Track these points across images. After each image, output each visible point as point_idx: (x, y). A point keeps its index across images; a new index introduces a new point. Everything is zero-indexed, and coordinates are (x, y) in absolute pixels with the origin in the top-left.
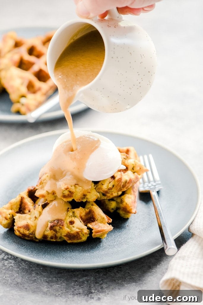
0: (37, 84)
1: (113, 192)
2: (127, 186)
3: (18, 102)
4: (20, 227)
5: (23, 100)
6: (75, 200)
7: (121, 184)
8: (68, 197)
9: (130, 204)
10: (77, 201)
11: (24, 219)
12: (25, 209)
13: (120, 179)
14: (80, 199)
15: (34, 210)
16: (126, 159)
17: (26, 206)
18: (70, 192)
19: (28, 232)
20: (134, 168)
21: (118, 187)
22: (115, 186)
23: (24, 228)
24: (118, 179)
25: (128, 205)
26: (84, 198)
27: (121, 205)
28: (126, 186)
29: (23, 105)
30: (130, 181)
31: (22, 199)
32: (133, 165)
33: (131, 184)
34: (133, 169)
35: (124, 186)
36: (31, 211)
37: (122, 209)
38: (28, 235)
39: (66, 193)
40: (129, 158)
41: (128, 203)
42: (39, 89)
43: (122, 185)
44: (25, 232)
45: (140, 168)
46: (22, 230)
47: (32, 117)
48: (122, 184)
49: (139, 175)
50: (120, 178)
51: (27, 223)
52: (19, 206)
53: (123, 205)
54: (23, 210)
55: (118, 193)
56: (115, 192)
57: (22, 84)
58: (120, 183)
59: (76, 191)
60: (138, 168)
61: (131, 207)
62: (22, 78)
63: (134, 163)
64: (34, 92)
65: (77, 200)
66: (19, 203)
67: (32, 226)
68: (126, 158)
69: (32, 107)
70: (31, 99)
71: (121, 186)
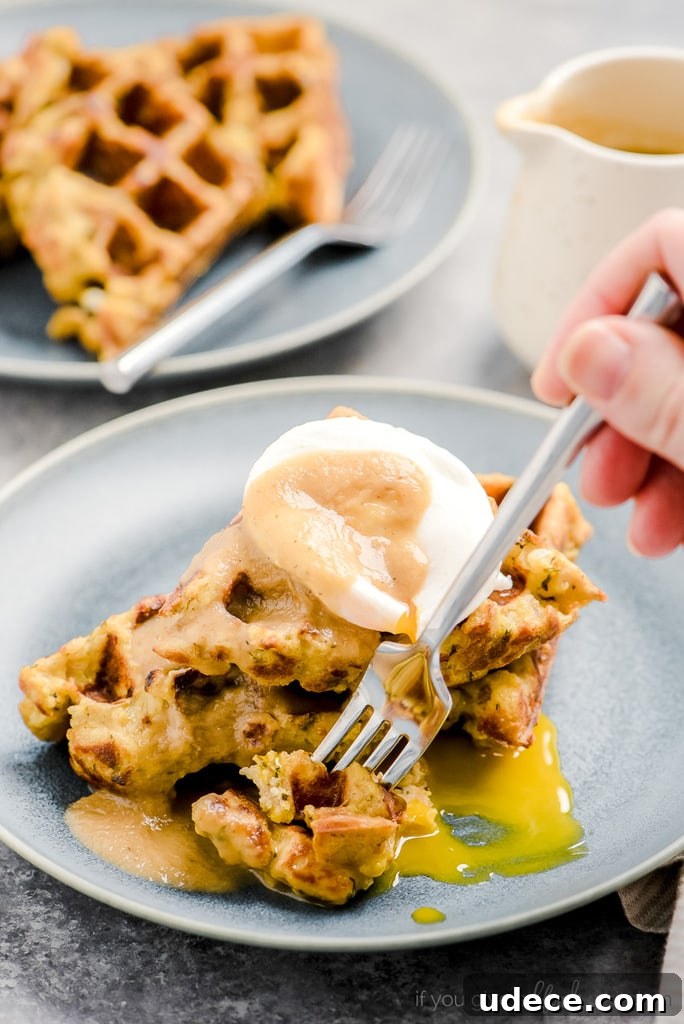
0: (150, 235)
1: (452, 671)
2: (510, 651)
3: (74, 303)
4: (85, 751)
5: (92, 299)
6: (302, 685)
7: (484, 645)
8: (275, 674)
9: (511, 708)
10: (308, 689)
11: (105, 721)
12: (116, 681)
13: (481, 626)
14: (319, 685)
15: (146, 691)
16: (522, 547)
17: (123, 672)
18: (282, 657)
19: (110, 770)
20: (550, 585)
21: (470, 655)
22: (459, 651)
23: (98, 756)
24: (475, 628)
25: (505, 711)
26: (337, 683)
27: (479, 711)
28: (504, 651)
29: (91, 315)
30: (525, 637)
31: (111, 642)
32: (546, 570)
33: (526, 647)
34: (545, 585)
35: (495, 653)
36: (134, 694)
37: (482, 723)
38: (110, 781)
39: (269, 659)
40: (534, 542)
41: (505, 706)
42: (157, 258)
43: (488, 648)
44: (98, 769)
45: (574, 587)
46: (89, 761)
47: (120, 370)
48: (490, 645)
49: (565, 612)
50: (483, 623)
51: (111, 741)
52: (96, 667)
53: (484, 709)
54: (111, 684)
55: (471, 675)
56: (459, 671)
57: (91, 236)
58: (479, 642)
59: (304, 654)
60: (566, 586)
61: (513, 721)
62: (89, 211)
63: (549, 566)
64: (136, 270)
65: (309, 685)
66: (97, 657)
67: (128, 755)
68: (523, 544)
69: (125, 329)
70: (121, 298)
71: (483, 651)
